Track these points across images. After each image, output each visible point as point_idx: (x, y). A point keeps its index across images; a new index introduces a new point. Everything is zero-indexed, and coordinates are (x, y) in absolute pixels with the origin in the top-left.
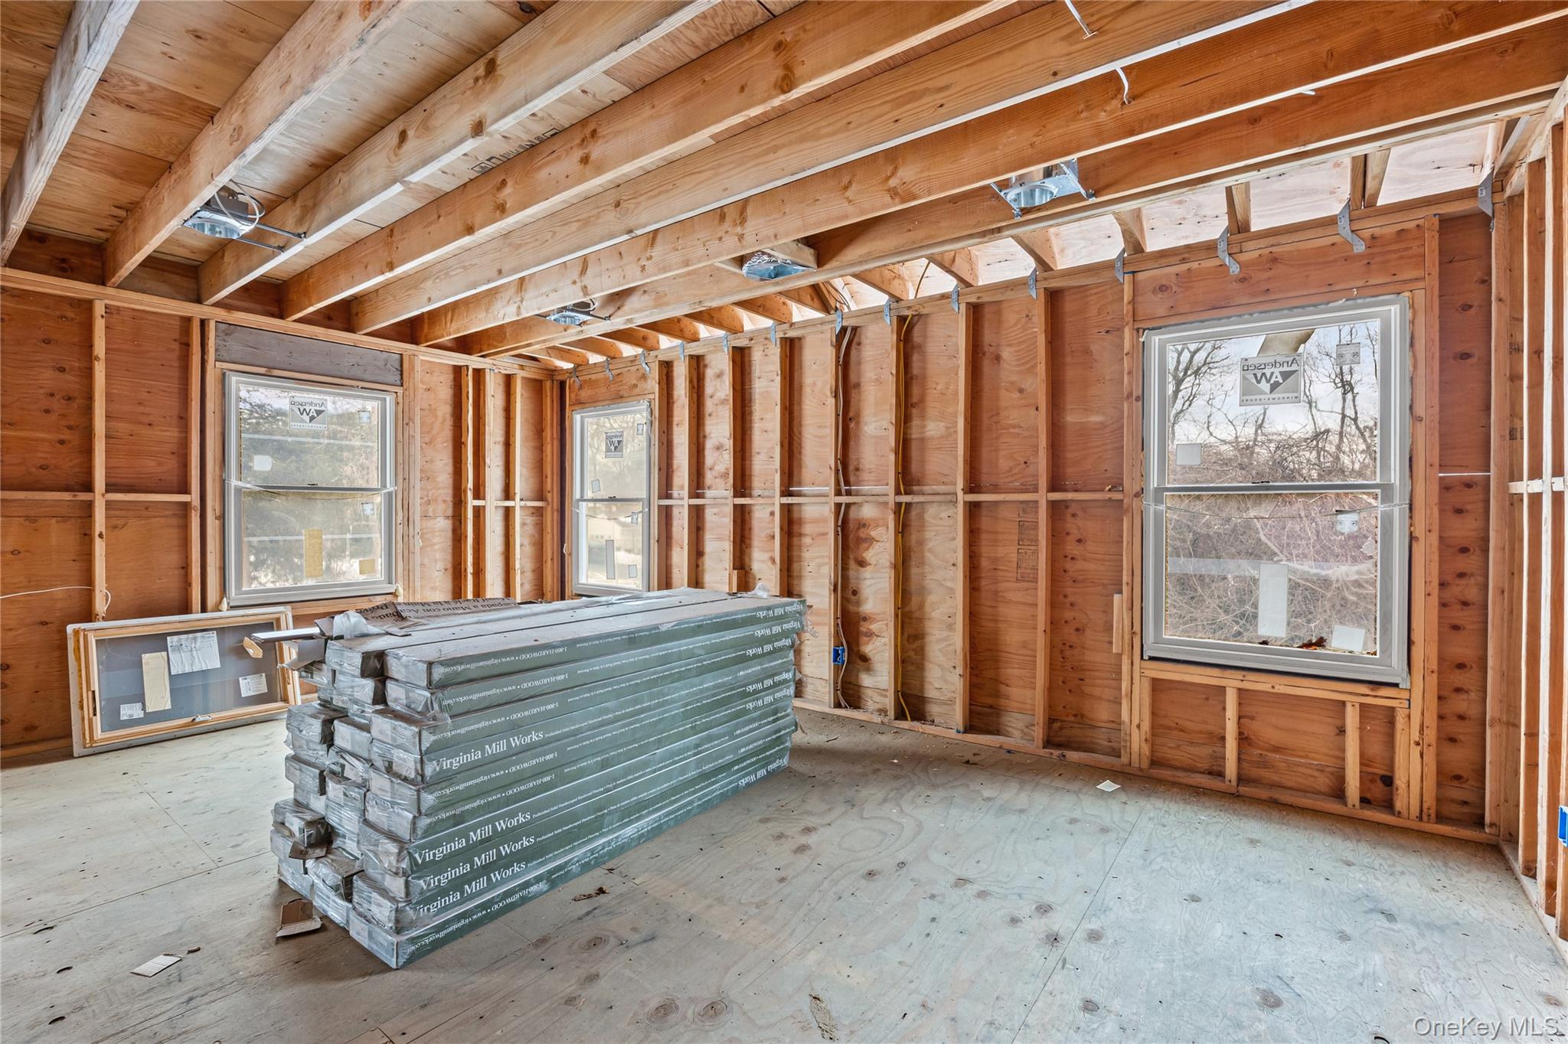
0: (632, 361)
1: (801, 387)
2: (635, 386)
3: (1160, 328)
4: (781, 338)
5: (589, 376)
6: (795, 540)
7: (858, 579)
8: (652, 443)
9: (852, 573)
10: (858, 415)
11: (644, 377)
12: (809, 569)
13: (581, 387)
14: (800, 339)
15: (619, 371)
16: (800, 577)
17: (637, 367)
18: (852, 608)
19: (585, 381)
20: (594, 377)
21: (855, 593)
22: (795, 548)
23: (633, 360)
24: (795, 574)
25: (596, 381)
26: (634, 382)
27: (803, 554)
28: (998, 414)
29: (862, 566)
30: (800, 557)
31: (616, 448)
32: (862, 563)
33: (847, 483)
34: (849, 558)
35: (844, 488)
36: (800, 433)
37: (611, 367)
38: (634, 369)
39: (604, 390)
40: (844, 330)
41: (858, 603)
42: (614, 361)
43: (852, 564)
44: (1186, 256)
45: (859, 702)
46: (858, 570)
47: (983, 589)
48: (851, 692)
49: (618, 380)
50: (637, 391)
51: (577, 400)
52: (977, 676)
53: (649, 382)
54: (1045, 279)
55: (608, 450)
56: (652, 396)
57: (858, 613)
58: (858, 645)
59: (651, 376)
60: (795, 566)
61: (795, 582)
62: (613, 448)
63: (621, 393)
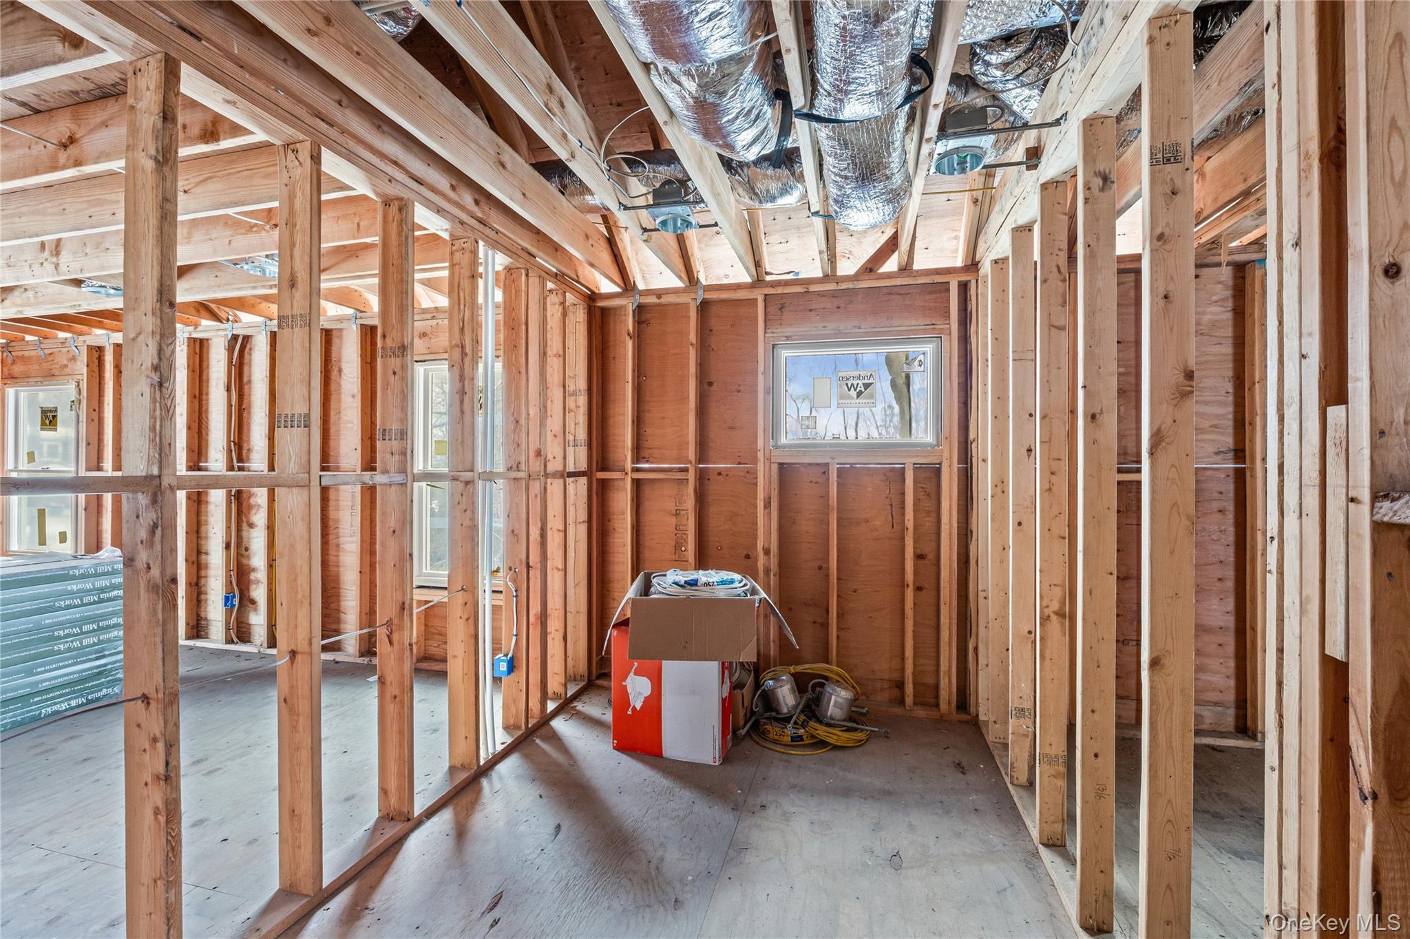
0: (62, 343)
1: (208, 380)
2: (66, 366)
3: (425, 361)
4: (188, 338)
5: (22, 353)
6: (203, 507)
7: (249, 538)
8: (80, 420)
9: (244, 534)
10: (249, 406)
11: (74, 359)
12: (214, 531)
13: (14, 362)
14: (207, 340)
15: (50, 351)
16: (206, 538)
17: (67, 349)
18: (244, 561)
19: (17, 357)
20: (26, 354)
21: (247, 549)
22: (203, 514)
23: (64, 342)
24: (203, 535)
25: (29, 358)
26: (65, 362)
27: (209, 519)
28: (340, 412)
29: (252, 528)
30: (206, 521)
31: (50, 422)
32: (251, 525)
33: (240, 460)
34: (242, 521)
35: (236, 464)
36: (207, 418)
37: (42, 346)
38: (64, 350)
39: (36, 367)
40: (235, 338)
41: (248, 557)
42: (46, 341)
43: (245, 526)
44: (435, 314)
45: (249, 637)
46: (249, 531)
47: (331, 542)
48: (243, 630)
49: (50, 358)
50: (67, 371)
51: (9, 374)
52: (326, 608)
53: (78, 363)
54: (361, 318)
55: (43, 424)
56: (80, 377)
57: (249, 565)
58: (248, 590)
59: (80, 358)
60: (203, 528)
61: (203, 542)
62: (47, 422)
63: (53, 372)
